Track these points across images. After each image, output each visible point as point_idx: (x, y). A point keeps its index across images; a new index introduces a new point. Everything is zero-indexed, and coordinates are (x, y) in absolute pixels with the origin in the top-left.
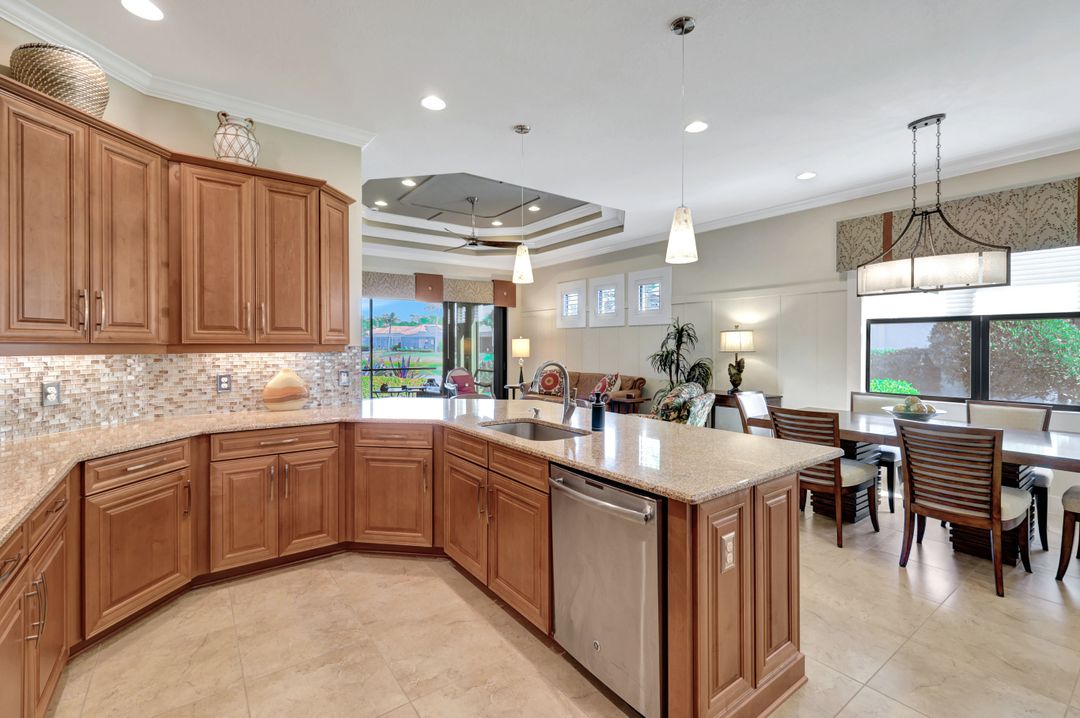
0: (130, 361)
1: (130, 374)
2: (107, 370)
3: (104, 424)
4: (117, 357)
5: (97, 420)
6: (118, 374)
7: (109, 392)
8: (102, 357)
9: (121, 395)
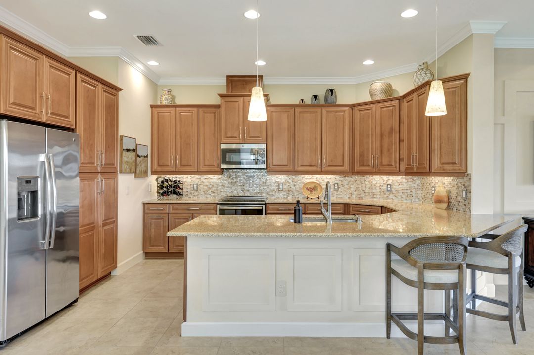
0: (414, 179)
1: (415, 184)
2: (406, 182)
3: (405, 201)
4: (410, 177)
5: (403, 199)
6: (410, 183)
7: (407, 190)
8: (404, 177)
9: (411, 191)
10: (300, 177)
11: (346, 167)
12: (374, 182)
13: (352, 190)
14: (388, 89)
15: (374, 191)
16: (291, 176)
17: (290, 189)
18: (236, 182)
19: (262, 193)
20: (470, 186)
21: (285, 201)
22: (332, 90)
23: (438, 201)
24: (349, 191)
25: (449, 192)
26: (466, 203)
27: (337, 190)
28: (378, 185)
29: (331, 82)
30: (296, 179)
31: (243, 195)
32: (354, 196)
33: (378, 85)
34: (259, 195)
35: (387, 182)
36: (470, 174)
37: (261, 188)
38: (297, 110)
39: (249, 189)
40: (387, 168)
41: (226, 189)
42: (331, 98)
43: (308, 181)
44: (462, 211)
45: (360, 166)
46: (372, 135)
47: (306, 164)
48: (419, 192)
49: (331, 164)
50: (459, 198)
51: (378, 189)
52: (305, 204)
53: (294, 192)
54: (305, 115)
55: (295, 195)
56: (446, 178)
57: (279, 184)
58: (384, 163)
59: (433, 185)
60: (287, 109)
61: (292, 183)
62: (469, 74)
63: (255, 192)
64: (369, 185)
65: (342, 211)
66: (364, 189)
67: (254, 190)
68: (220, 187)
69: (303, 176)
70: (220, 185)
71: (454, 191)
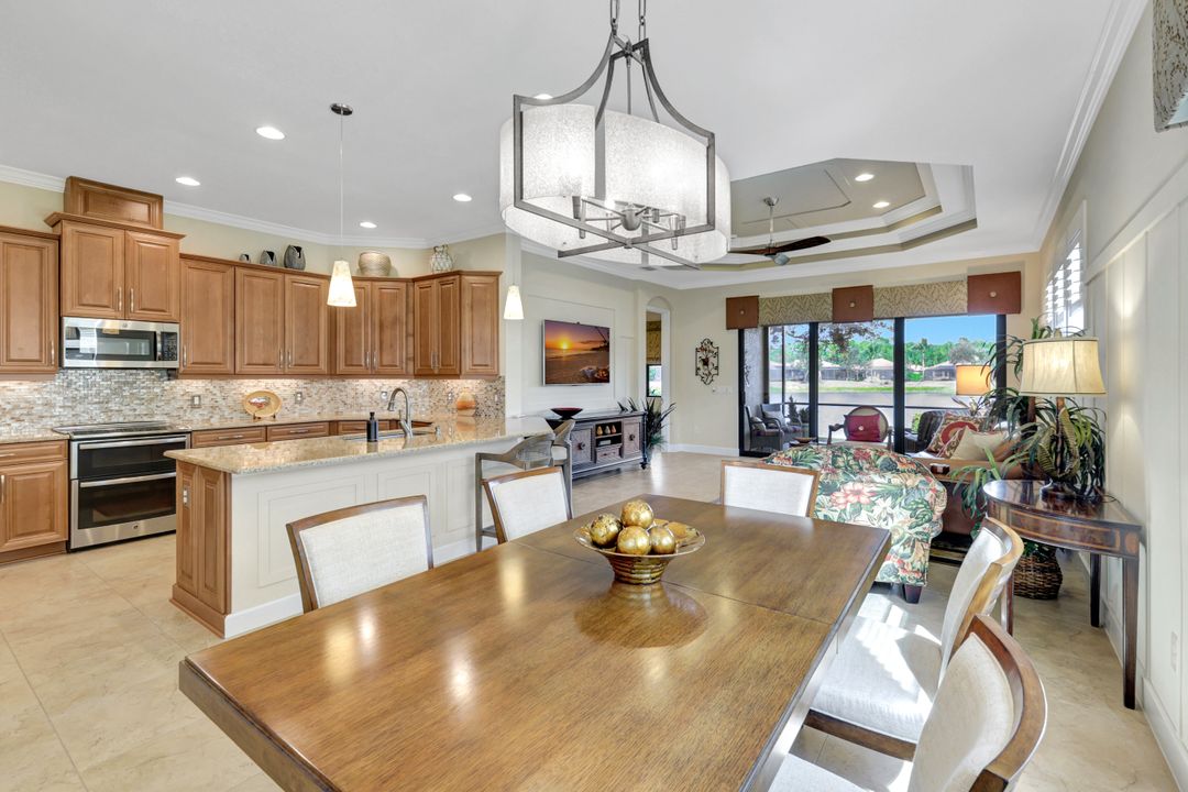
10: (236, 383)
11: (323, 367)
12: (360, 389)
13: (324, 401)
14: (387, 266)
15: (360, 401)
16: (216, 382)
17: (216, 404)
18: (86, 397)
19: (152, 415)
20: (504, 389)
21: (207, 426)
22: (299, 249)
23: (464, 407)
24: (318, 404)
25: (475, 397)
26: (499, 407)
27: (300, 403)
28: (366, 393)
29: (295, 236)
30: (226, 387)
31: (106, 420)
32: (325, 411)
33: (374, 258)
34: (145, 419)
35: (381, 388)
36: (504, 377)
37: (153, 406)
38: (240, 271)
39: (123, 408)
40: (389, 370)
41: (58, 411)
42: (297, 262)
43: (250, 391)
44: (493, 416)
45: (346, 365)
46: (366, 325)
47: (258, 362)
48: (427, 399)
49: (299, 362)
50: (489, 403)
51: (367, 399)
52: (266, 426)
53: (224, 409)
54: (255, 280)
55: (226, 414)
56: (469, 381)
57: (193, 397)
58: (385, 363)
59: (448, 390)
60: (222, 267)
61: (218, 394)
62: (501, 273)
63: (137, 413)
64: (353, 394)
65: (326, 432)
66: (344, 398)
67: (135, 410)
68: (40, 408)
69: (239, 381)
70: (40, 402)
71: (481, 396)
